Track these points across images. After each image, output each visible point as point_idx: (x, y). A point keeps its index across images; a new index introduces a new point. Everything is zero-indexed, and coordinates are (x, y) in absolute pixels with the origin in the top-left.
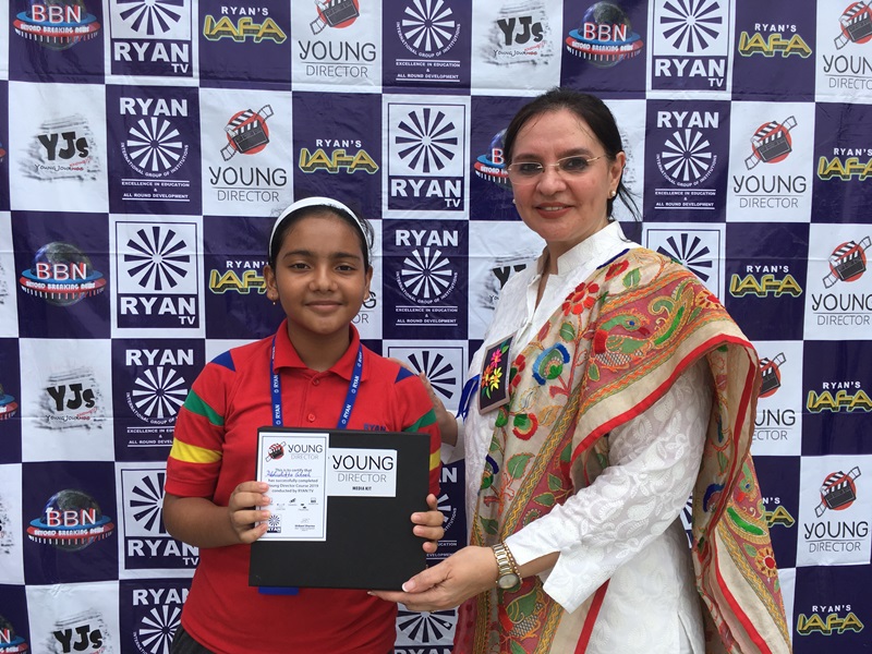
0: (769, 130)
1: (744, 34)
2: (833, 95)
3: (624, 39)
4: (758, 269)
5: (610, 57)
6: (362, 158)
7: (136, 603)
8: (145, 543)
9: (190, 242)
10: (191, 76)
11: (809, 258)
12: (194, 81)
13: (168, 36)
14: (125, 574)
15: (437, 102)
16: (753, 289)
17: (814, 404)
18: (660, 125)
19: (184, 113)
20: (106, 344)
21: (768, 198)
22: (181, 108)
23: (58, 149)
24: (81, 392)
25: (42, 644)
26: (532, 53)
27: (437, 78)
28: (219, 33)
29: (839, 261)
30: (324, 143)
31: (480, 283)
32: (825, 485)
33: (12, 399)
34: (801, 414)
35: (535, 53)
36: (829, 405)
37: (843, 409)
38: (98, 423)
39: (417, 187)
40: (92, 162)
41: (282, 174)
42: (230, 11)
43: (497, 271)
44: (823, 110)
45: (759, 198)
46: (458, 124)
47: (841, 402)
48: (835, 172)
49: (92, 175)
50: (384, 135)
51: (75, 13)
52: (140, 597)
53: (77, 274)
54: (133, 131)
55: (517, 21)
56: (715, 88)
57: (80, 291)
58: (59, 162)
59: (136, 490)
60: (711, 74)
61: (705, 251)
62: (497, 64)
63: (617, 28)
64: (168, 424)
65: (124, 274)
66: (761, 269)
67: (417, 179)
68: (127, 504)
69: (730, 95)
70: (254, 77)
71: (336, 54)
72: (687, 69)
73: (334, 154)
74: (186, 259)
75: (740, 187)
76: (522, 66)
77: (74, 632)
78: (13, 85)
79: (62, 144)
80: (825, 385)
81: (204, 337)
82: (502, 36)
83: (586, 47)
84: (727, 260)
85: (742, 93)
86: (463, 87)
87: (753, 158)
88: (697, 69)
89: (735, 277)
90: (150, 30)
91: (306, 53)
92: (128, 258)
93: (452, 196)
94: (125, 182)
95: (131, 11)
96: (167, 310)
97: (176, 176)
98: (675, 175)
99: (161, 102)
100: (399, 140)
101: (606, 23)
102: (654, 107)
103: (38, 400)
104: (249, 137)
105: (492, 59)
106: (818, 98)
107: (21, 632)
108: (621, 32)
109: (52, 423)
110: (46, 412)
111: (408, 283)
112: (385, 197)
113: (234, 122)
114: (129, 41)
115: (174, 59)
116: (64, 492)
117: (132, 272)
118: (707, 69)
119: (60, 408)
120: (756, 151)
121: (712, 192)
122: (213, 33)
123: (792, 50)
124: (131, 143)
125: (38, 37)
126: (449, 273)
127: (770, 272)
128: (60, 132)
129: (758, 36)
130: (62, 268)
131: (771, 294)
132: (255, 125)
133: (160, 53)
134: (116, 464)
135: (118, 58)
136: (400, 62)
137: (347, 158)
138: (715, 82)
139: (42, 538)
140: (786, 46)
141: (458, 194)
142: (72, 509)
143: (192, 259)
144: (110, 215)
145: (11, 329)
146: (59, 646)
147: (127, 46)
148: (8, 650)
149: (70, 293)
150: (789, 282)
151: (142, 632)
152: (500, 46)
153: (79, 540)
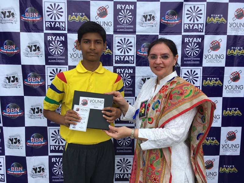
0: (214, 42)
1: (208, 17)
2: (232, 33)
3: (176, 19)
5: (173, 24)
6: (108, 51)
7: (53, 161)
11: (224, 76)
12: (66, 32)
13: (59, 20)
14: (50, 154)
15: (127, 36)
16: (209, 84)
17: (225, 113)
18: (185, 42)
19: (64, 40)
21: (214, 60)
23: (32, 49)
25: (30, 171)
27: (127, 30)
28: (72, 19)
29: (233, 77)
31: (138, 82)
32: (228, 134)
34: (221, 116)
35: (153, 24)
36: (229, 114)
37: (233, 115)
38: (43, 117)
39: (122, 58)
40: (41, 52)
42: (75, 14)
43: (143, 79)
44: (229, 37)
45: (211, 60)
46: (133, 42)
47: (232, 113)
48: (232, 53)
49: (41, 55)
50: (114, 45)
51: (36, 15)
52: (53, 160)
53: (38, 80)
54: (51, 44)
55: (148, 16)
56: (200, 32)
57: (39, 84)
58: (33, 52)
59: (53, 134)
60: (199, 28)
61: (197, 74)
62: (143, 27)
63: (174, 16)
65: (49, 80)
66: (211, 79)
67: (122, 56)
68: (50, 137)
69: (204, 33)
71: (102, 24)
72: (193, 27)
75: (206, 57)
76: (149, 27)
77: (38, 168)
78: (21, 33)
80: (228, 109)
82: (144, 19)
83: (166, 22)
84: (202, 76)
85: (207, 33)
86: (134, 32)
87: (210, 50)
88: (196, 27)
89: (204, 81)
90: (55, 19)
92: (50, 76)
93: (131, 60)
94: (49, 57)
95: (50, 14)
97: (62, 56)
98: (189, 54)
99: (58, 37)
100: (118, 46)
101: (171, 15)
102: (184, 37)
105: (142, 25)
106: (228, 34)
107: (25, 168)
108: (176, 18)
109: (32, 117)
110: (31, 114)
112: (114, 61)
113: (76, 42)
114: (50, 22)
115: (61, 26)
116: (35, 134)
117: (51, 80)
119: (34, 113)
120: (211, 48)
121: (199, 59)
122: (71, 20)
123: (221, 21)
124: (50, 48)
125: (27, 21)
126: (130, 80)
127: (214, 80)
128: (33, 45)
129: (212, 18)
130: (34, 79)
131: (214, 85)
133: (57, 25)
134: (48, 127)
136: (118, 26)
137: (104, 51)
138: (200, 30)
139: (30, 145)
141: (133, 60)
142: (37, 138)
144: (46, 66)
145: (22, 94)
146: (34, 172)
147: (49, 23)
148: (22, 172)
149: (36, 85)
150: (219, 82)
151: (54, 168)
152: (144, 22)
153: (39, 146)
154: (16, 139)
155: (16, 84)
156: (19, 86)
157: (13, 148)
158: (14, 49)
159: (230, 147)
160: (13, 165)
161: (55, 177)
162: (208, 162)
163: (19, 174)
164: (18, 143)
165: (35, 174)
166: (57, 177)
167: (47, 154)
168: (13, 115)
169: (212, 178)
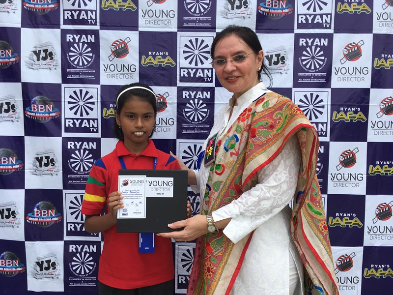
0: (351, 46)
1: (339, 4)
3: (284, 7)
4: (346, 109)
5: (278, 15)
6: (168, 60)
7: (70, 251)
8: (75, 225)
9: (95, 96)
10: (96, 25)
11: (370, 104)
12: (97, 27)
13: (87, 8)
14: (66, 238)
15: (201, 35)
16: (344, 118)
17: (372, 171)
18: (301, 45)
19: (93, 41)
20: (60, 139)
21: (350, 77)
22: (92, 39)
23: (41, 57)
24: (49, 160)
25: (31, 267)
26: (243, 13)
27: (201, 25)
28: (108, 6)
29: (384, 106)
30: (152, 54)
32: (377, 209)
33: (22, 162)
34: (366, 176)
35: (245, 13)
36: (379, 172)
37: (386, 174)
38: (56, 173)
39: (192, 73)
40: (55, 62)
41: (134, 67)
44: (377, 37)
45: (346, 77)
46: (210, 45)
47: (385, 171)
48: (382, 65)
49: (55, 67)
50: (178, 50)
52: (72, 248)
53: (48, 109)
54: (72, 49)
56: (326, 28)
57: (49, 116)
58: (41, 62)
59: (72, 202)
60: (324, 21)
61: (321, 101)
62: (228, 18)
63: (281, 2)
64: (85, 174)
65: (67, 110)
66: (347, 109)
67: (192, 69)
68: (68, 208)
69: (333, 31)
70: (122, 25)
71: (158, 15)
72: (313, 20)
73: (156, 58)
74: (93, 103)
75: (338, 72)
76: (239, 19)
77: (45, 262)
78: (23, 29)
79: (43, 54)
80: (378, 163)
81: (100, 137)
82: (230, 6)
83: (267, 10)
84: (331, 105)
85: (338, 30)
86: (213, 28)
87: (344, 59)
88: (318, 20)
89: (335, 113)
90: (79, 6)
91: (145, 15)
92: (69, 103)
93: (208, 76)
94: (68, 70)
96: (85, 125)
97: (89, 68)
98: (308, 66)
99: (84, 36)
100: (185, 52)
102: (298, 37)
103: (32, 163)
104: (120, 51)
105: (226, 16)
106: (374, 32)
107: (23, 262)
108: (283, 4)
109: (37, 173)
110: (35, 168)
111: (188, 115)
112: (178, 77)
113: (114, 44)
114: (71, 10)
115: (89, 18)
116: (42, 202)
117: (71, 109)
118: (322, 20)
119: (41, 166)
120: (345, 56)
121: (325, 74)
122: (106, 7)
123: (362, 10)
124: (71, 54)
125: (33, 9)
126: (206, 110)
127: (351, 111)
128: (42, 49)
129: (346, 4)
130: (42, 107)
131: (352, 120)
132: (123, 46)
133: (83, 15)
134: (63, 191)
135: (66, 18)
136: (185, 18)
137: (162, 60)
138: (326, 25)
139: (32, 221)
140: (359, 9)
141: (210, 75)
142: (45, 209)
143: (96, 103)
144: (62, 84)
145: (21, 133)
146: (38, 268)
147: (70, 13)
148: (17, 269)
149: (45, 118)
150: (360, 115)
151: (73, 263)
152: (229, 11)
153: (48, 223)
154: (8, 210)
155: (12, 116)
156: (17, 119)
157: (3, 225)
158: (11, 56)
159: (382, 231)
160: (3, 256)
161: (73, 279)
162: (342, 258)
163: (12, 272)
164: (12, 216)
165: (40, 272)
166: (78, 279)
167: (62, 239)
168: (5, 169)
169: (350, 288)
